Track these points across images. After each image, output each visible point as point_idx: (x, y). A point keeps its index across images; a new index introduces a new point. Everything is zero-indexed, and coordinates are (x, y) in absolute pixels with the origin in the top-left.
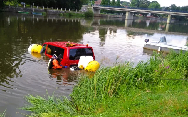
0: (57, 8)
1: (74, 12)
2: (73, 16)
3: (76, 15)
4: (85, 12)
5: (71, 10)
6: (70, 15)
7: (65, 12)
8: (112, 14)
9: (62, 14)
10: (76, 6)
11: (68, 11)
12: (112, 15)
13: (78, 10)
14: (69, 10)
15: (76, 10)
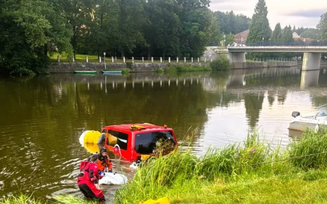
0: (152, 58)
1: (187, 63)
2: (185, 71)
3: (191, 69)
4: (212, 61)
5: (181, 59)
6: (180, 71)
7: (169, 65)
8: (273, 61)
9: (163, 70)
10: (192, 51)
11: (174, 63)
12: (274, 63)
13: (195, 58)
14: (176, 59)
15: (192, 58)
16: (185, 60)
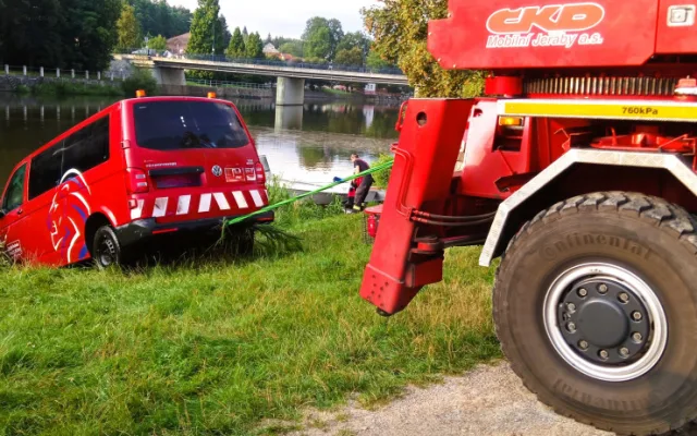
0: (7, 67)
1: (78, 80)
2: (73, 94)
3: (85, 91)
4: (124, 79)
5: (66, 71)
6: (62, 93)
7: (41, 80)
8: (232, 86)
9: (28, 89)
10: (86, 59)
11: (52, 78)
12: (234, 91)
13: (93, 73)
14: (55, 72)
15: (87, 72)
16: (73, 75)
